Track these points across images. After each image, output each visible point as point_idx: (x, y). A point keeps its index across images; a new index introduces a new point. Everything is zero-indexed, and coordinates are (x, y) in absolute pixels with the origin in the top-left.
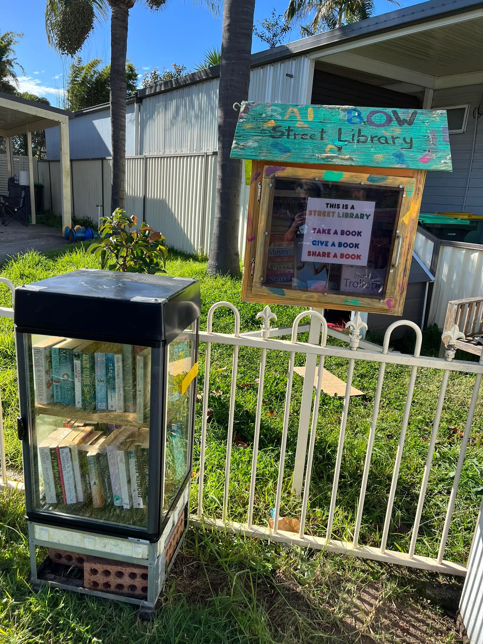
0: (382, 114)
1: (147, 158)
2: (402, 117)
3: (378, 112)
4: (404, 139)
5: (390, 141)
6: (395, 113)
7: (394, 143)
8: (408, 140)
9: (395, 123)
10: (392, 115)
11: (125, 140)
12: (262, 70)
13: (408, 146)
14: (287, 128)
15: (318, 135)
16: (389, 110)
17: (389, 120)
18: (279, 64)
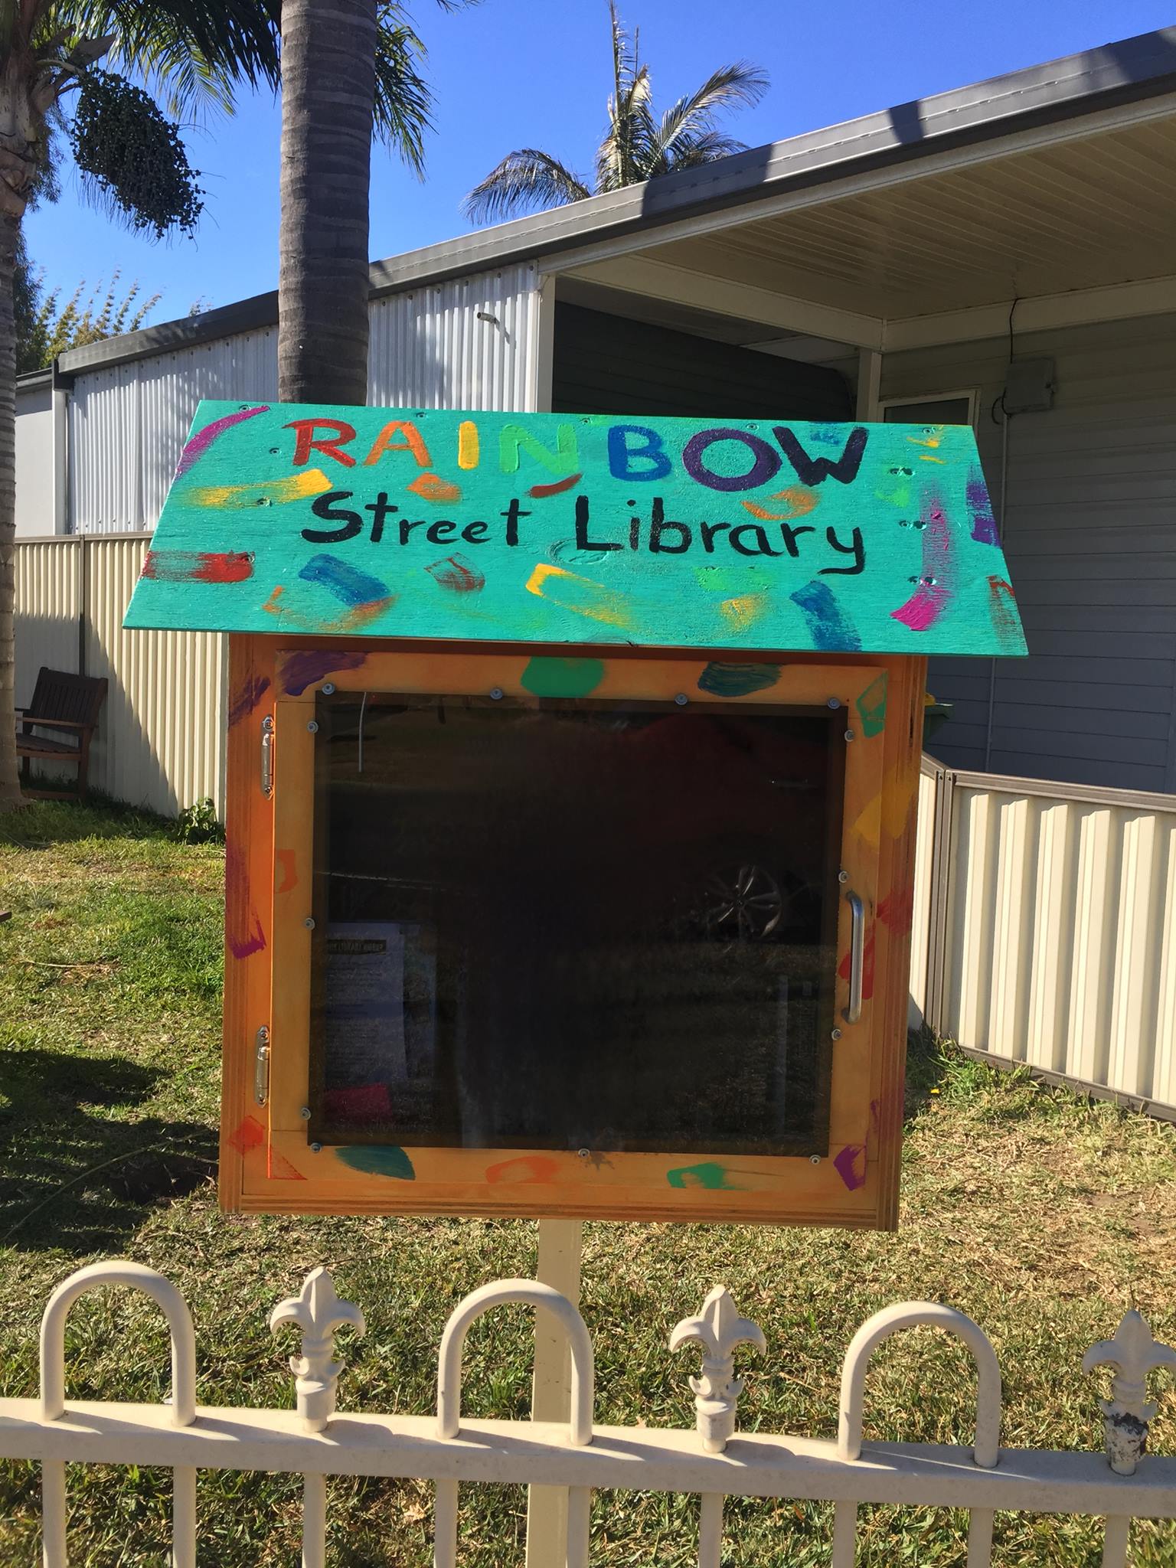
0: (739, 443)
1: (87, 543)
2: (815, 451)
3: (724, 434)
4: (831, 534)
5: (777, 542)
6: (787, 439)
7: (793, 551)
8: (847, 540)
9: (787, 475)
10: (775, 444)
11: (13, 494)
12: (409, 302)
13: (850, 560)
14: (375, 501)
15: (498, 527)
16: (764, 429)
17: (766, 467)
18: (457, 287)
